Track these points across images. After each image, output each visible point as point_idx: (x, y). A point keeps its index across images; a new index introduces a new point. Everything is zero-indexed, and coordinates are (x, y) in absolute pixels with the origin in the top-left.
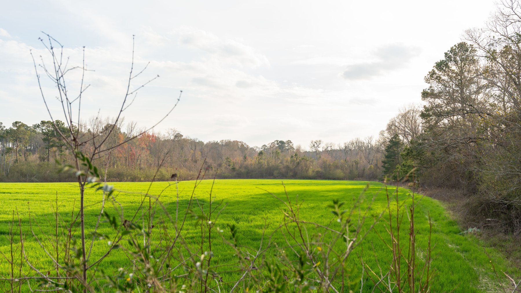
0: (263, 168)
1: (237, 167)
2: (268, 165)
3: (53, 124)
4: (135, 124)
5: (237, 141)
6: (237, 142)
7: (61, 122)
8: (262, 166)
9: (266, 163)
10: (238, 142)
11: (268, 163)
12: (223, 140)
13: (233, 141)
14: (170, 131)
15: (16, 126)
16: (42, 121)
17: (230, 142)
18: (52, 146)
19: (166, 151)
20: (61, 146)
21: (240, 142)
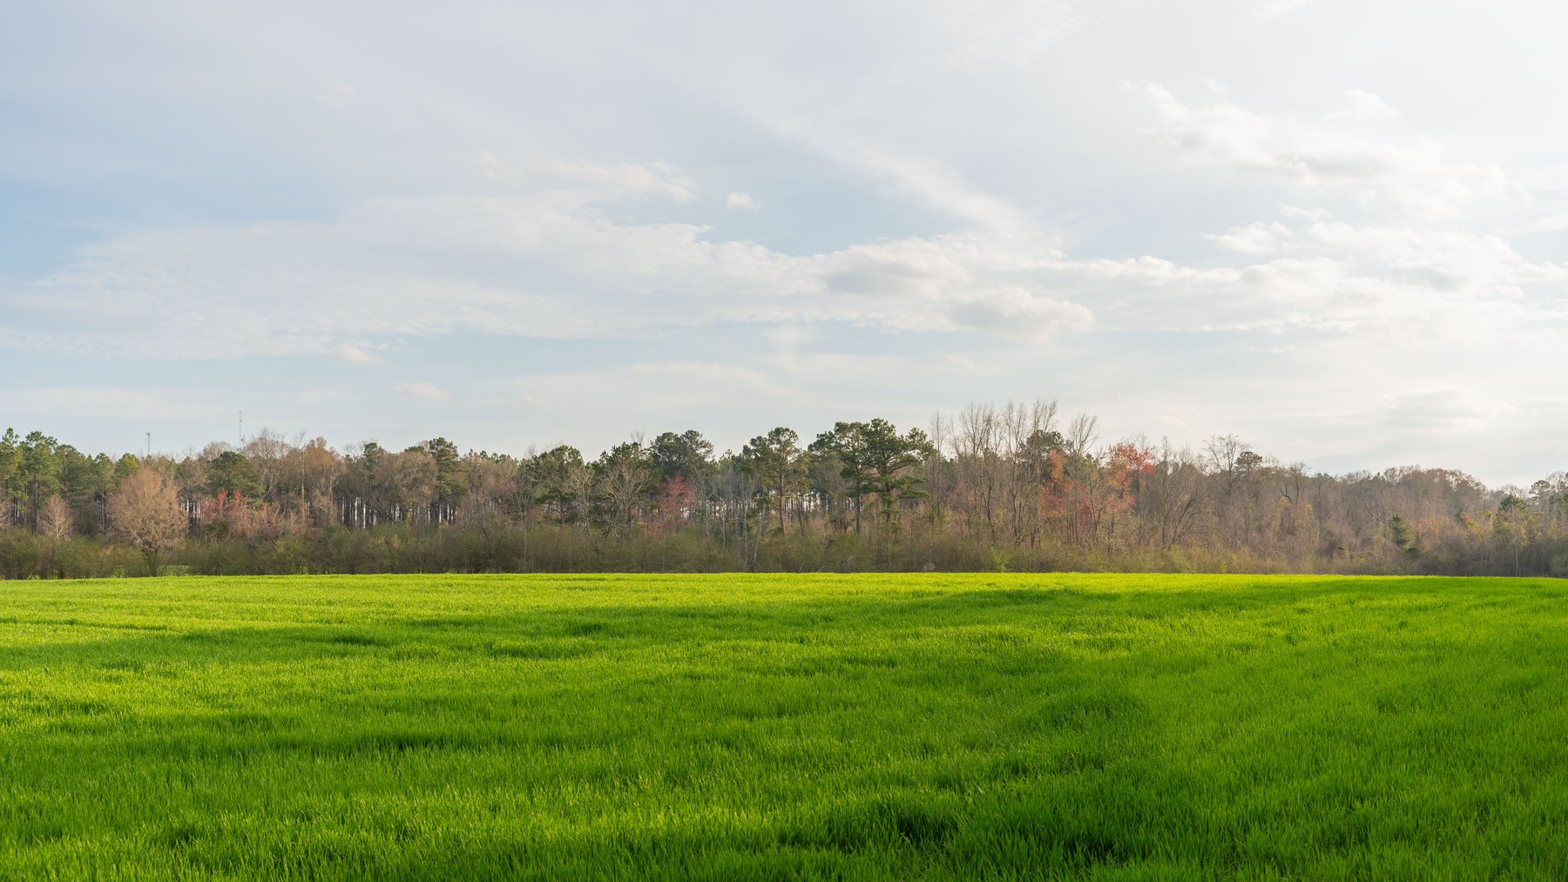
0: (1514, 546)
1: (1427, 545)
2: (1530, 539)
3: (862, 429)
4: (1090, 421)
5: (1440, 470)
6: (1443, 473)
7: (885, 424)
8: (1508, 541)
9: (1523, 531)
10: (1446, 472)
11: (1530, 531)
12: (1393, 470)
13: (1429, 471)
14: (1218, 443)
15: (778, 440)
16: (837, 424)
17: (1417, 474)
18: (866, 490)
19: (1186, 498)
20: (888, 490)
21: (1453, 473)
